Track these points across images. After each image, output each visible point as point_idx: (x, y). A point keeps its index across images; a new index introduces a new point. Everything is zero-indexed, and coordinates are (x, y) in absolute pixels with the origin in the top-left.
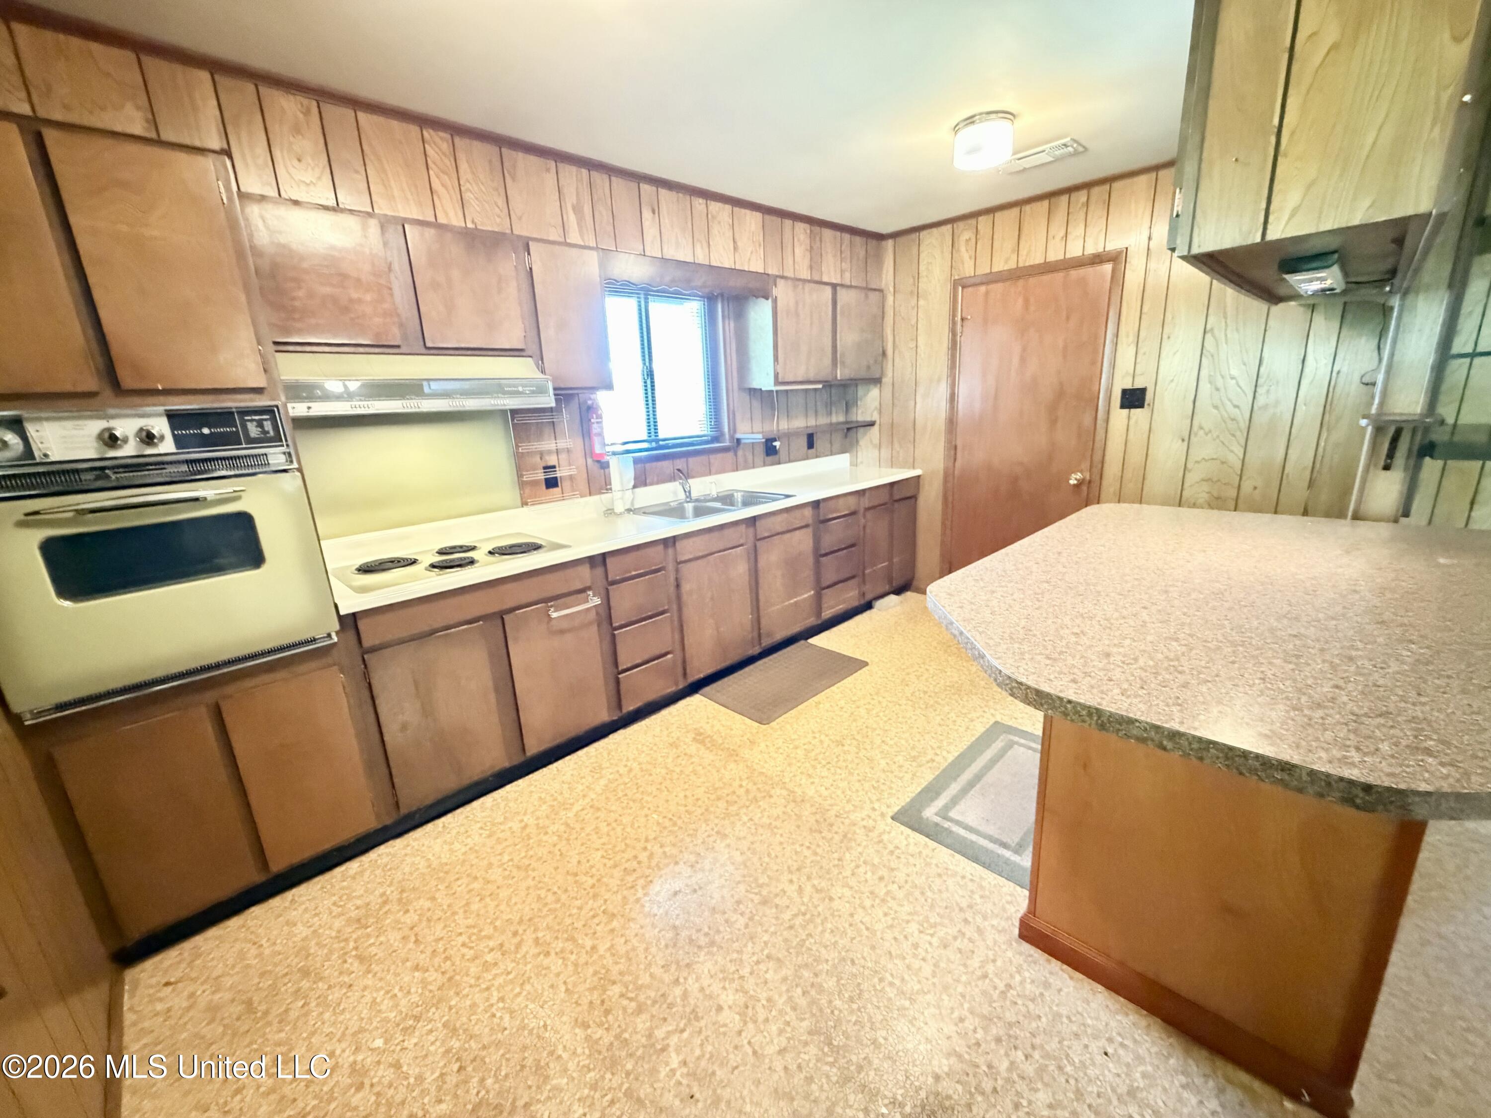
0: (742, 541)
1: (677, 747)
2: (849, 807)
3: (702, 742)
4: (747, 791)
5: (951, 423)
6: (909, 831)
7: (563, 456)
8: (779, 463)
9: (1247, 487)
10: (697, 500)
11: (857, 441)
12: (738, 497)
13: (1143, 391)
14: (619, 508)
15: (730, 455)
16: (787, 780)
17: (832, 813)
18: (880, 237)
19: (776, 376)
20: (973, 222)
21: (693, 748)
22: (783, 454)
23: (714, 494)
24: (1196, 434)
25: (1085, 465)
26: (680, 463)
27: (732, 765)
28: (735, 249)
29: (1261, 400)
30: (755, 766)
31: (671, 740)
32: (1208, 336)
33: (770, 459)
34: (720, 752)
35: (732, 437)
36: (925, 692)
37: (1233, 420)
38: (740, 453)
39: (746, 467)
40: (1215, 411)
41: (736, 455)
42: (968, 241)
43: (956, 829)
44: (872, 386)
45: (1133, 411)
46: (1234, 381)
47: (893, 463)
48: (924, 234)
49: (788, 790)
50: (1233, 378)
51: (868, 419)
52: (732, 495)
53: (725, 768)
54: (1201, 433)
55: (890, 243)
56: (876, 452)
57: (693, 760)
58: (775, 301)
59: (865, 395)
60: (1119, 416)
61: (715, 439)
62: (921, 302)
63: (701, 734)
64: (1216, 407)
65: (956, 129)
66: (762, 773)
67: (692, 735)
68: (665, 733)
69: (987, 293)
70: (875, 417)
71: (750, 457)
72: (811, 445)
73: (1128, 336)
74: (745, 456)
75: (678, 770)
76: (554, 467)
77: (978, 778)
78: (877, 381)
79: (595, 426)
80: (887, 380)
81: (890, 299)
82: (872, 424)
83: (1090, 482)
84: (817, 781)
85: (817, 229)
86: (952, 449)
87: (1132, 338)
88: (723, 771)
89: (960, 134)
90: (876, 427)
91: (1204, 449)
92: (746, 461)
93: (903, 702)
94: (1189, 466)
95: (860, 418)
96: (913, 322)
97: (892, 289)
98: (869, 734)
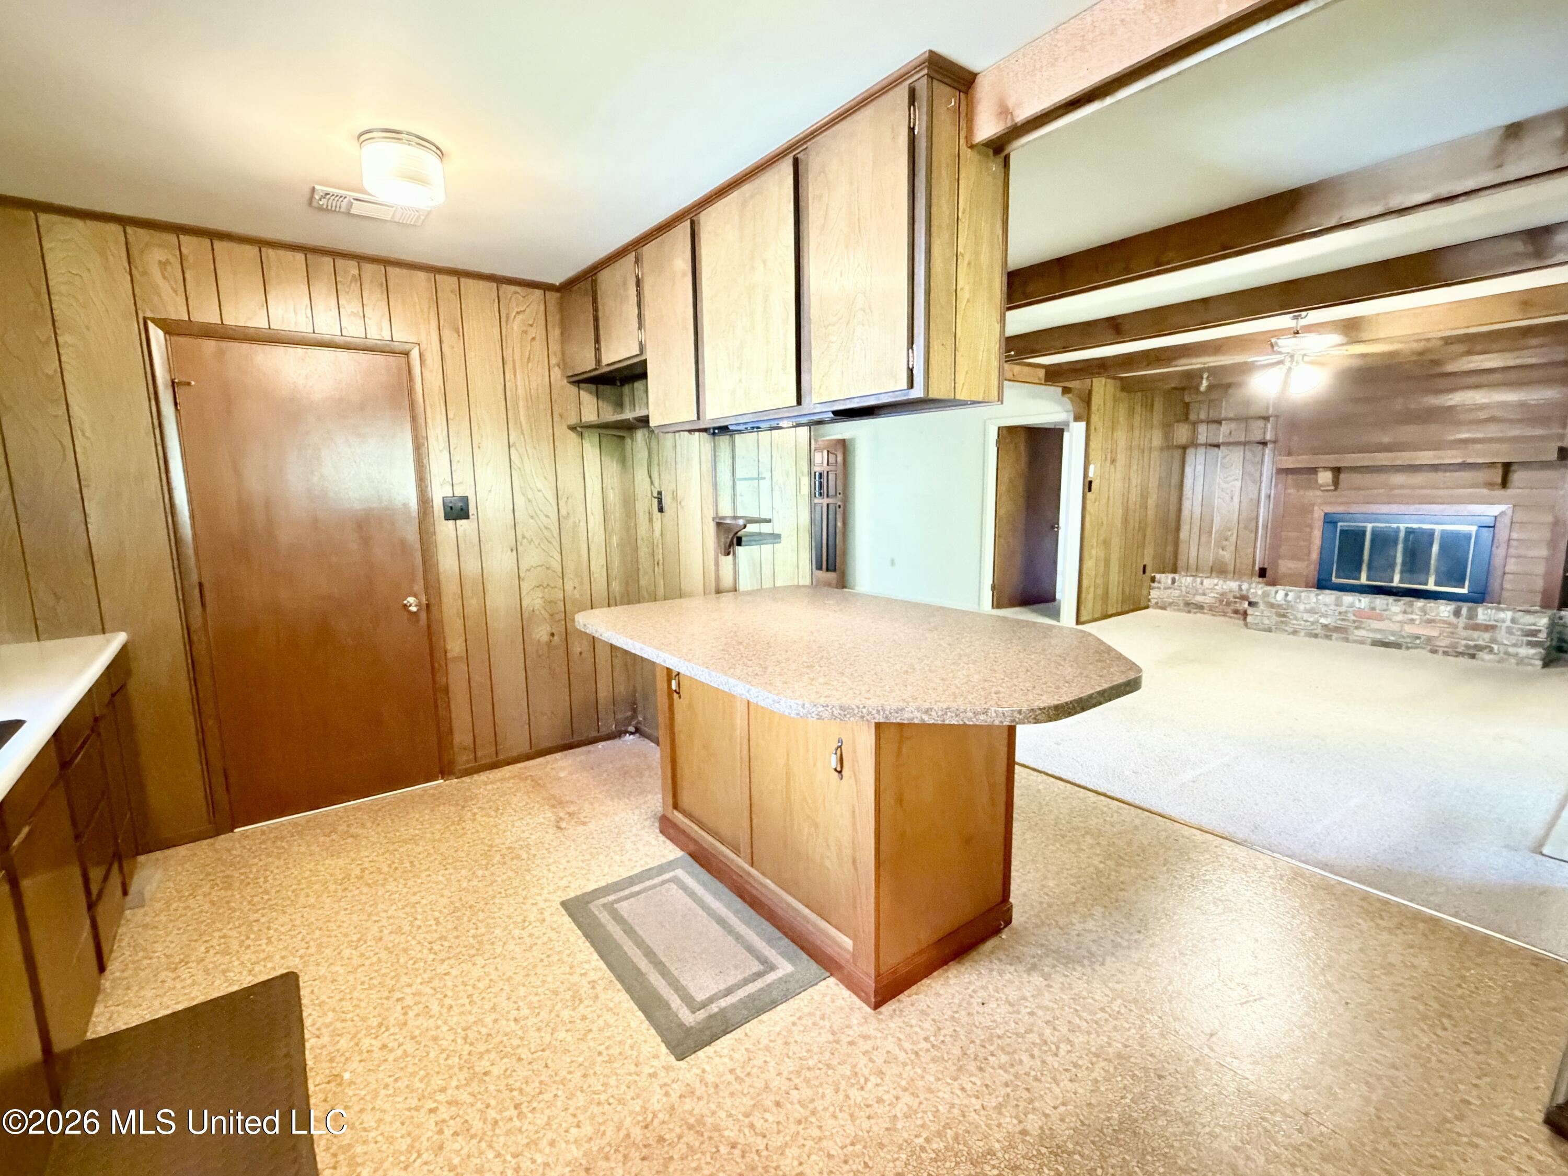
2: (637, 1106)
9: (569, 587)
13: (465, 499)
17: (636, 1132)
20: (170, 237)
24: (521, 544)
25: (419, 587)
29: (563, 512)
32: (512, 449)
37: (547, 528)
40: (531, 521)
42: (163, 264)
45: (459, 522)
46: (540, 494)
50: (539, 491)
54: (525, 541)
60: (446, 529)
62: (66, 338)
64: (532, 517)
73: (437, 440)
83: (428, 606)
84: (550, 1135)
86: (193, 591)
87: (443, 443)
91: (531, 557)
94: (522, 575)
98: (484, 1031)
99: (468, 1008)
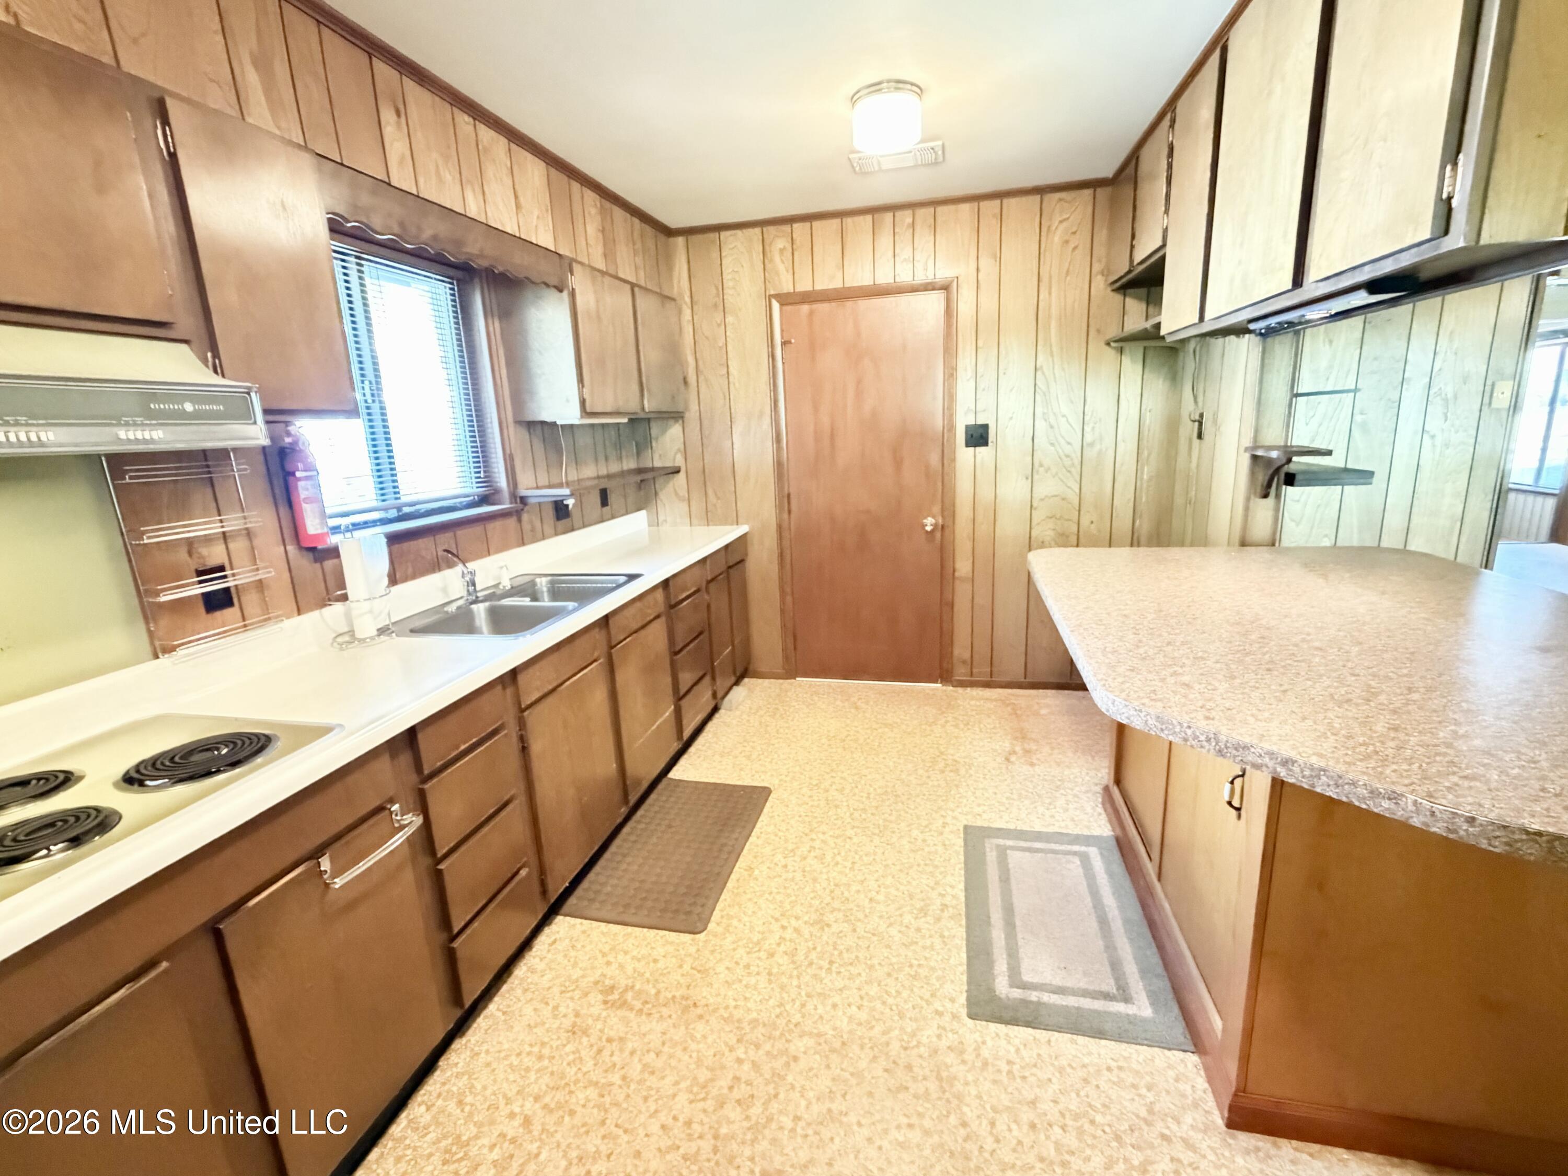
0: (596, 655)
1: (585, 1032)
2: (910, 1026)
3: (624, 1004)
4: (755, 1065)
5: (779, 466)
6: (1001, 1027)
7: (238, 546)
8: (573, 530)
9: (1085, 521)
10: (486, 599)
11: (656, 494)
12: (543, 584)
13: (985, 427)
14: (367, 627)
15: (511, 522)
16: (797, 1018)
17: (895, 1046)
18: (669, 232)
19: (583, 402)
20: (787, 228)
21: (615, 1023)
22: (576, 514)
23: (506, 584)
24: (1038, 472)
25: (936, 509)
26: (445, 540)
27: (700, 1028)
28: (518, 206)
29: (1089, 438)
30: (738, 1014)
31: (567, 1023)
32: (1039, 373)
33: (562, 524)
34: (665, 1011)
35: (514, 496)
36: (864, 810)
37: (1067, 456)
38: (525, 517)
39: (535, 540)
40: (1052, 448)
41: (520, 520)
42: (782, 251)
43: (1047, 998)
44: (671, 422)
45: (978, 449)
46: (1064, 419)
47: (709, 518)
48: (724, 234)
49: (810, 1034)
50: (1064, 416)
51: (669, 464)
52: (533, 584)
53: (693, 1038)
54: (1041, 470)
55: (680, 240)
56: (684, 506)
57: (630, 1046)
58: (573, 294)
59: (664, 431)
60: (965, 455)
61: (484, 500)
62: (729, 319)
63: (612, 988)
64: (1052, 444)
65: (854, 99)
66: (754, 1023)
67: (596, 998)
68: (546, 1012)
69: (811, 313)
70: (679, 461)
71: (538, 524)
72: (604, 502)
73: (966, 370)
74: (531, 522)
75: (616, 1078)
76: (221, 568)
77: (1009, 910)
78: (677, 416)
79: (301, 484)
80: (692, 414)
81: (687, 312)
82: (677, 471)
83: (943, 527)
84: (837, 999)
85: (608, 205)
86: (785, 500)
87: (970, 373)
88: (693, 1046)
89: (859, 105)
90: (682, 475)
91: (1046, 487)
92: (533, 530)
93: (850, 832)
94: (1035, 504)
95: (658, 464)
96: (721, 342)
97: (688, 299)
98: (846, 894)
99: (847, 871)
